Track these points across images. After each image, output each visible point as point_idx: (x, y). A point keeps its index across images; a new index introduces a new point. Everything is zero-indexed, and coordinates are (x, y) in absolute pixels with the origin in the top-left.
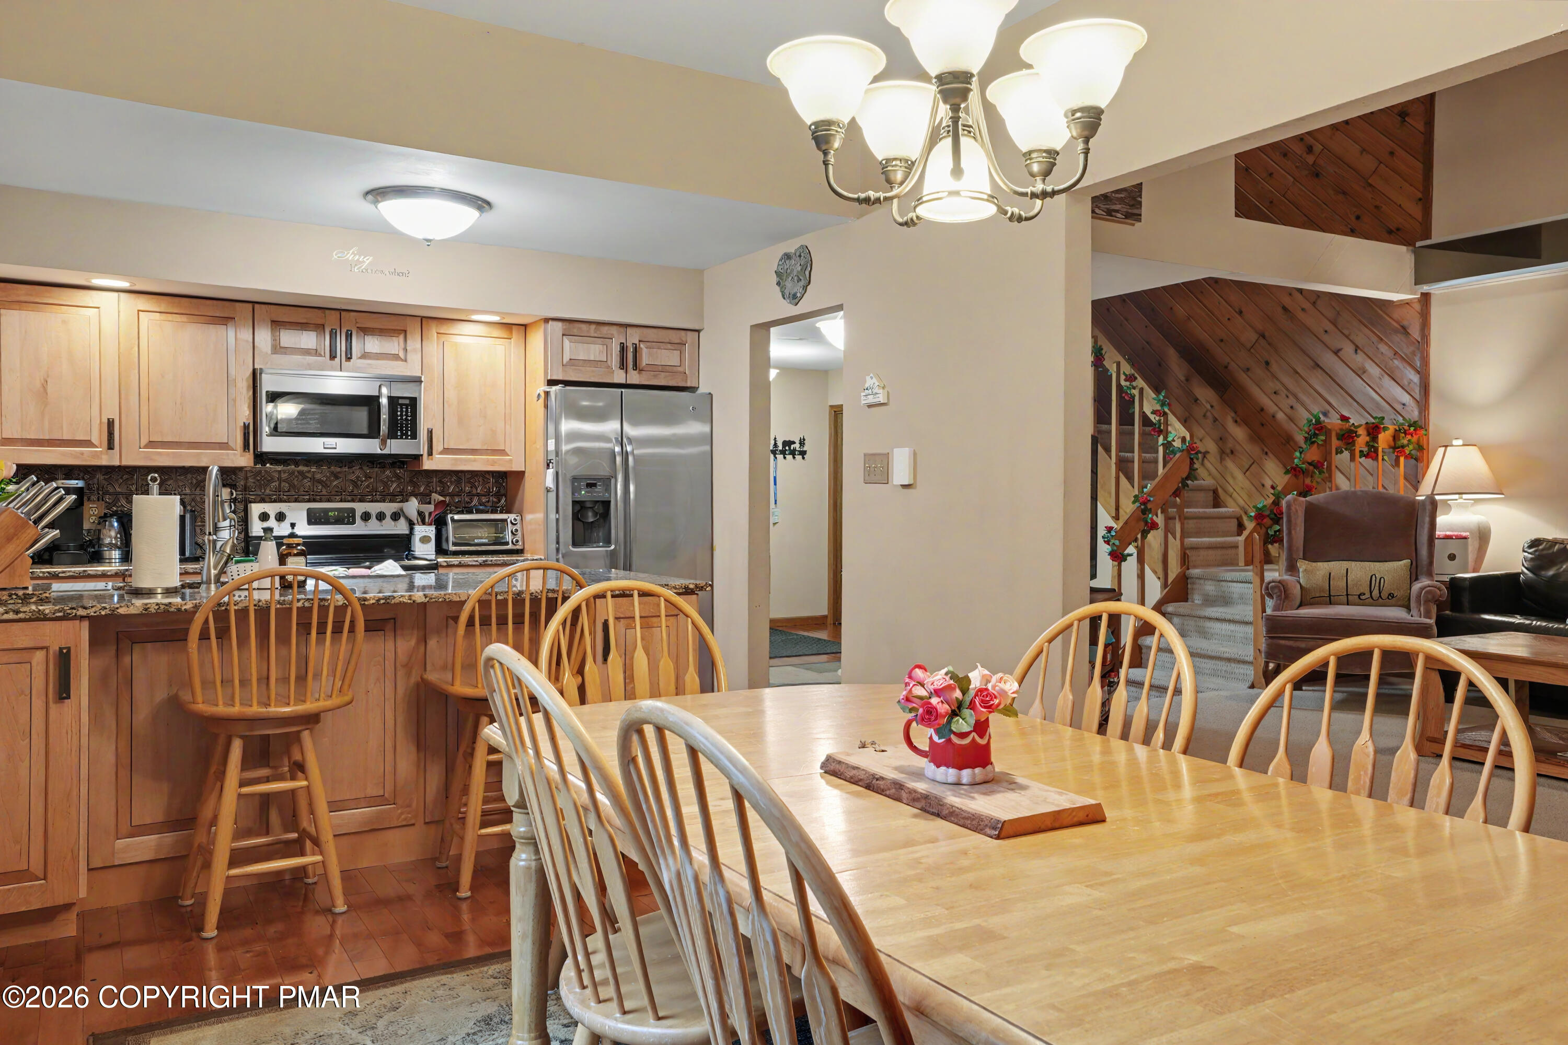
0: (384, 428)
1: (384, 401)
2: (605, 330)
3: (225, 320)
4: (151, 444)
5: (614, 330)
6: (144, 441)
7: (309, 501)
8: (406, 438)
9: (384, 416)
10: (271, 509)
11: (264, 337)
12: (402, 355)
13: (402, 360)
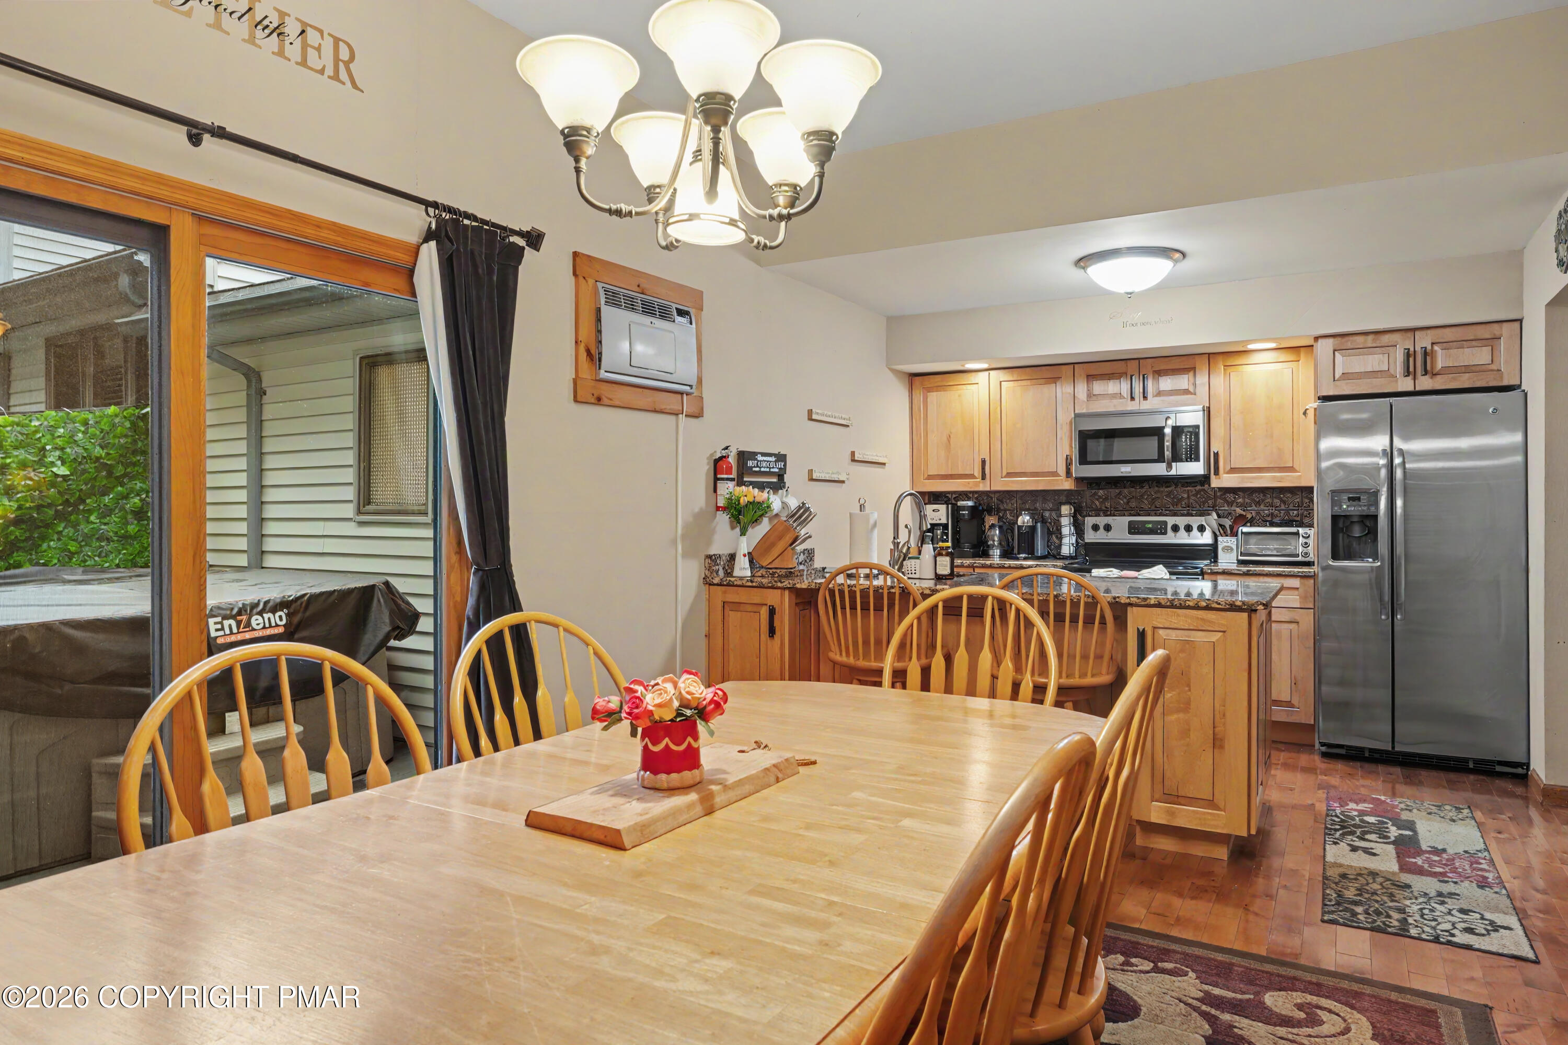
0: (1168, 454)
1: (1168, 431)
2: (1386, 339)
3: (1055, 380)
4: (1009, 475)
5: (1395, 337)
6: (1004, 474)
7: (1131, 515)
8: (1191, 461)
9: (1168, 443)
10: (1102, 521)
11: (1081, 389)
12: (1191, 389)
13: (1191, 394)
